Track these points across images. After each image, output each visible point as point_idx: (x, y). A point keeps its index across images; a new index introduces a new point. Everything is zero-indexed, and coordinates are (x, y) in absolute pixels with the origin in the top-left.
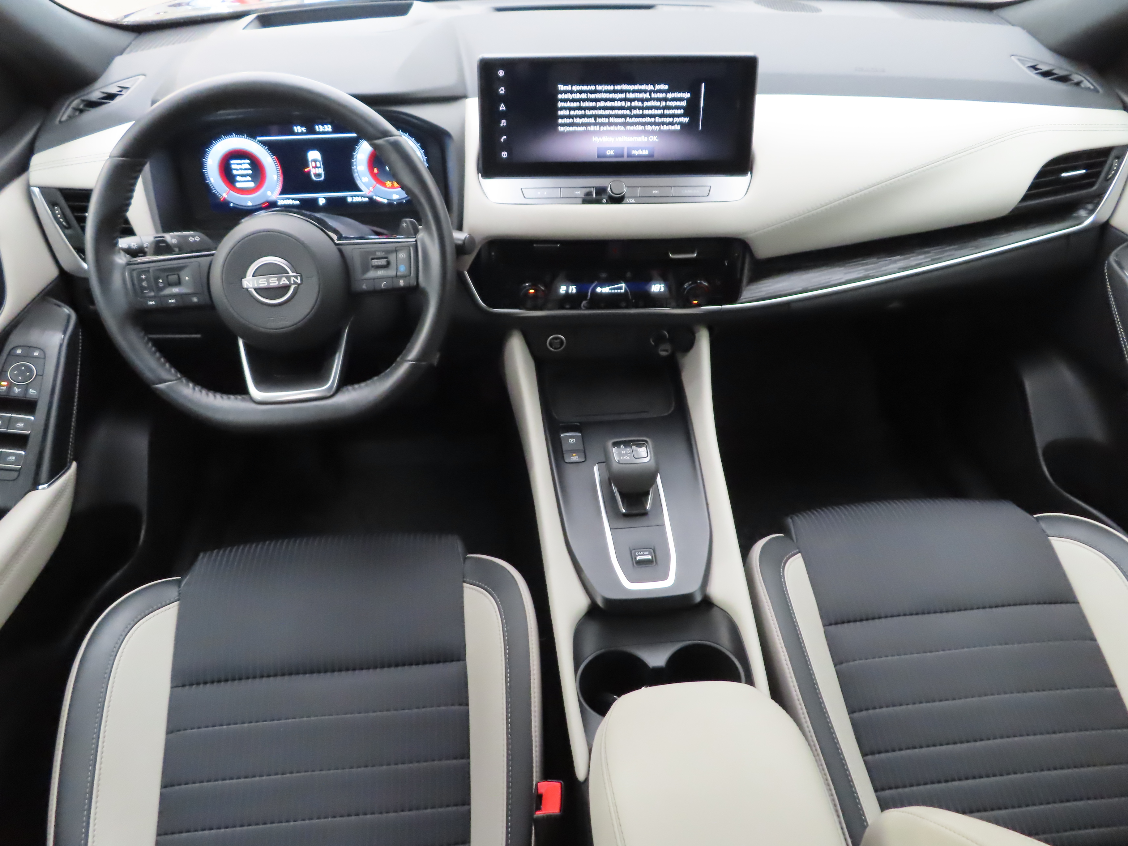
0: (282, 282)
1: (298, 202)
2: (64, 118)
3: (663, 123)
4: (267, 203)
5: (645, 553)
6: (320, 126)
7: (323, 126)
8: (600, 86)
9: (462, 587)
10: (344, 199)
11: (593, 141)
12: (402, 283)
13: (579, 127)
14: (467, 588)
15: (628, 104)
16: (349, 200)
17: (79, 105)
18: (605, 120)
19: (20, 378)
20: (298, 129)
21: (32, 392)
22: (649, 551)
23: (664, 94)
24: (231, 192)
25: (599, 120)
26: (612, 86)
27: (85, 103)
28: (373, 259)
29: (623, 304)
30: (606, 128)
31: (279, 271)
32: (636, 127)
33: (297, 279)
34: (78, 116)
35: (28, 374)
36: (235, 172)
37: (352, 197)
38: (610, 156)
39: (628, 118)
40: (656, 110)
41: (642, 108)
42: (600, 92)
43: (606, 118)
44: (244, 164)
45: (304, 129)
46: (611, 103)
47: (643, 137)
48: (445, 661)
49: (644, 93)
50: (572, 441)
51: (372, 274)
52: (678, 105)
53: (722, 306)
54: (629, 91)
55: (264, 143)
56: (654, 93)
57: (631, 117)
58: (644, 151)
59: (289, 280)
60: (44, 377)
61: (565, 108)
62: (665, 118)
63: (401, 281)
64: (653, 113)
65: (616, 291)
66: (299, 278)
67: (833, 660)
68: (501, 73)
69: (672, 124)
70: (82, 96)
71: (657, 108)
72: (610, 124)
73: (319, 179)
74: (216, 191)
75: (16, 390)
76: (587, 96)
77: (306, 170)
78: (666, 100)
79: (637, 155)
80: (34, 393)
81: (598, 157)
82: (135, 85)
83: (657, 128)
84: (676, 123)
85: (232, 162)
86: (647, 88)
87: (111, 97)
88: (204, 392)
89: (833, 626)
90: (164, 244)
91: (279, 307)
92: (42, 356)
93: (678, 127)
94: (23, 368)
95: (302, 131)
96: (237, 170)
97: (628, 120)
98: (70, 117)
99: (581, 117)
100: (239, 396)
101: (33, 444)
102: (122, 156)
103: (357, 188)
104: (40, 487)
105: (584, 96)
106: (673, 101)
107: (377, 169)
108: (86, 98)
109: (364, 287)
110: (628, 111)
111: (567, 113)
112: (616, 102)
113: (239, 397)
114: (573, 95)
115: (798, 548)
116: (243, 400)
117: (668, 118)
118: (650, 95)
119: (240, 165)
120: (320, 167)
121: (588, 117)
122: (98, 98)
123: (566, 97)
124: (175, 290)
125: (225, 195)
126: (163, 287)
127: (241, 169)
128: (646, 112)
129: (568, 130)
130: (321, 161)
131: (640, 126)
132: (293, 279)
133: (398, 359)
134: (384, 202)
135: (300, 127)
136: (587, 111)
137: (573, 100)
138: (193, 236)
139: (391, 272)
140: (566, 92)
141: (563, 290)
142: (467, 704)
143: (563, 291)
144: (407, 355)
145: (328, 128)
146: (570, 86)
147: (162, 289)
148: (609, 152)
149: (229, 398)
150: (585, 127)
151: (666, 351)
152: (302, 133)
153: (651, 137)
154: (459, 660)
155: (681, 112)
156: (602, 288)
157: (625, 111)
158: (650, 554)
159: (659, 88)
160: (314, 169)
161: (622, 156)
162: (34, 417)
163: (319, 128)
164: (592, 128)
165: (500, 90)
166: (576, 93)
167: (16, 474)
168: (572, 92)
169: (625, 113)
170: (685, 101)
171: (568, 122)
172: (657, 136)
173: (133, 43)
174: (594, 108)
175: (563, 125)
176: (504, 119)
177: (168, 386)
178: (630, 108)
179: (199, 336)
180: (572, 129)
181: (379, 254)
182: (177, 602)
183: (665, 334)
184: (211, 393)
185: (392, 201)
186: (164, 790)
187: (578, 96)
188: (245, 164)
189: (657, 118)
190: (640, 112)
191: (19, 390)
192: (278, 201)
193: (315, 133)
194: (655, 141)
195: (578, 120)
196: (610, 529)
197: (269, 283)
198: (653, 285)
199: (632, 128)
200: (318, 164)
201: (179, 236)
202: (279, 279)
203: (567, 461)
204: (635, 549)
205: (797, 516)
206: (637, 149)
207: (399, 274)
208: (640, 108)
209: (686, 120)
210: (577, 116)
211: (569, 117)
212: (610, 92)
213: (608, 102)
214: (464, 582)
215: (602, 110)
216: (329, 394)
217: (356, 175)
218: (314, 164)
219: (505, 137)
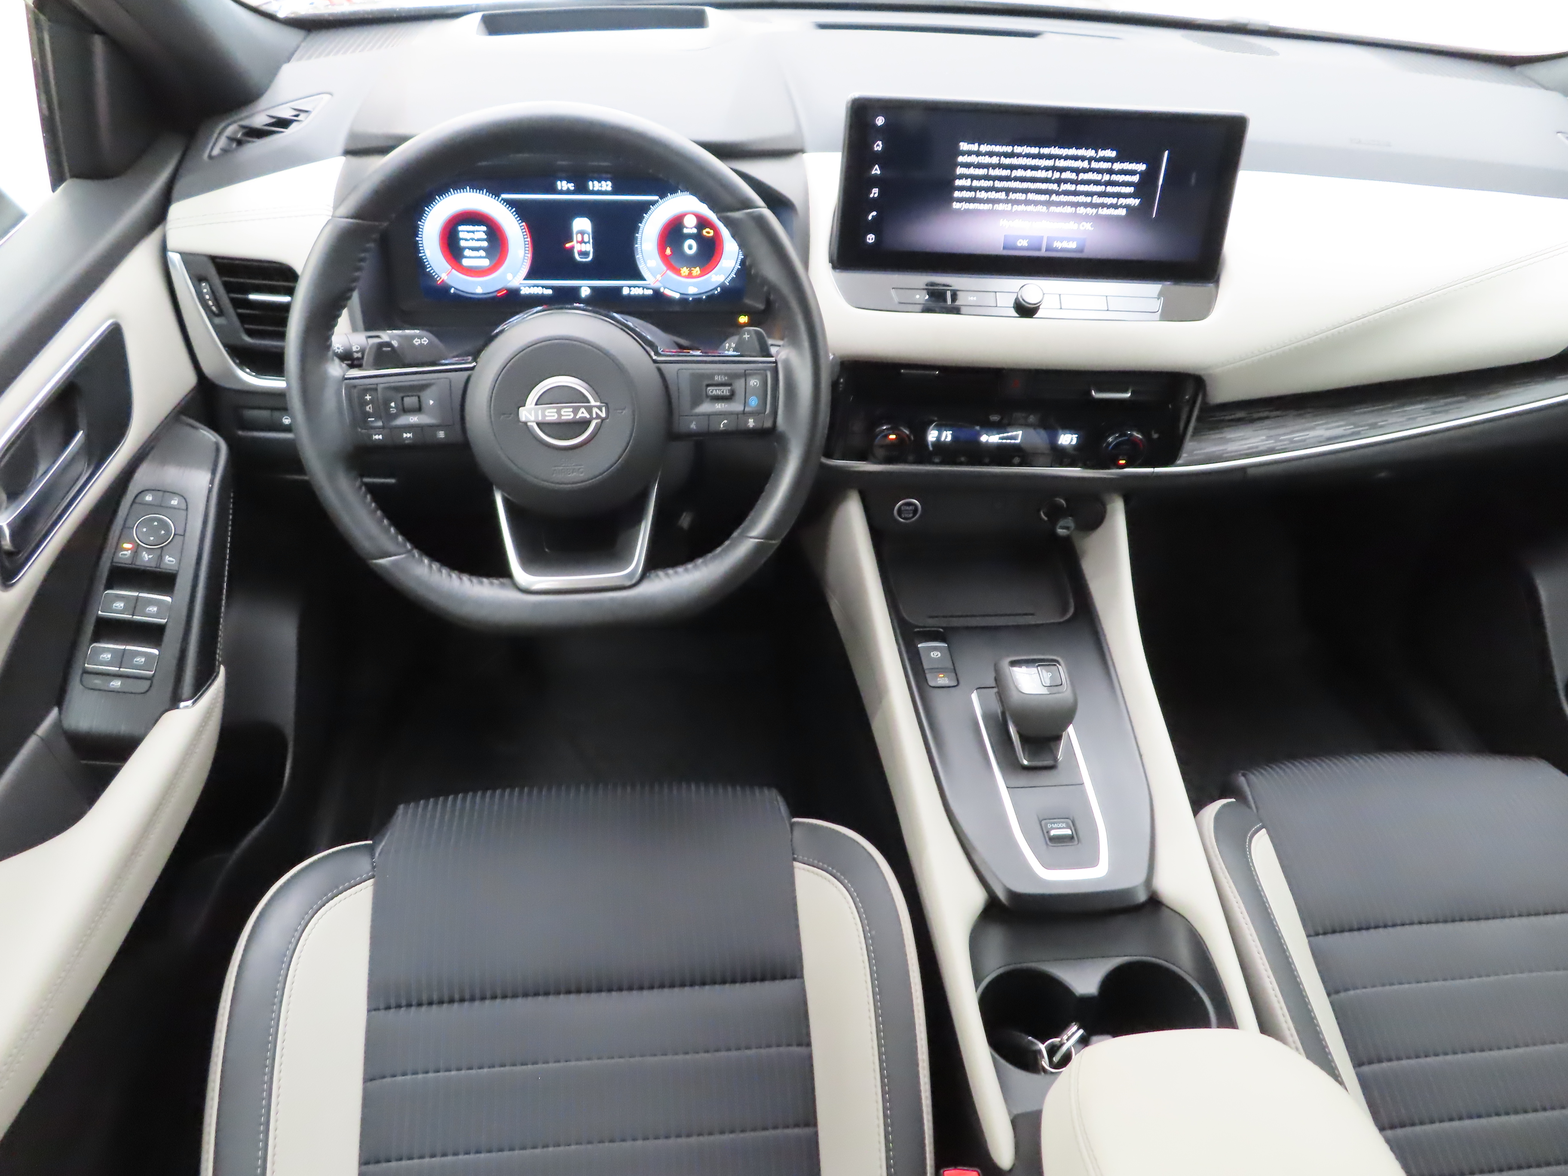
0: (579, 415)
1: (550, 292)
2: (216, 152)
3: (1103, 206)
4: (505, 291)
5: (1060, 825)
6: (596, 183)
7: (599, 182)
8: (1019, 147)
9: (792, 868)
10: (619, 289)
11: (1001, 225)
12: (751, 423)
13: (982, 205)
14: (799, 868)
15: (1057, 175)
16: (625, 291)
17: (236, 132)
18: (1020, 196)
19: (152, 538)
20: (563, 185)
21: (170, 561)
22: (1067, 824)
23: (1110, 164)
24: (454, 271)
25: (1012, 196)
26: (1037, 149)
27: (244, 131)
28: (708, 385)
29: (1017, 460)
30: (1021, 208)
31: (573, 397)
32: (1065, 208)
33: (602, 411)
34: (236, 149)
35: (163, 532)
36: (463, 243)
37: (630, 287)
38: (1022, 248)
39: (1054, 195)
40: (1095, 186)
41: (1076, 182)
42: (1019, 155)
43: (1023, 193)
44: (478, 233)
45: (571, 186)
46: (1033, 172)
47: (1072, 223)
48: (774, 978)
49: (1081, 160)
50: (936, 654)
51: (706, 408)
52: (1126, 180)
53: (1155, 469)
54: (1060, 157)
55: (510, 203)
56: (1095, 161)
57: (1058, 193)
58: (1071, 242)
59: (590, 413)
60: (186, 538)
61: (966, 177)
62: (1107, 198)
63: (750, 420)
64: (1090, 190)
65: (1008, 441)
66: (604, 409)
67: (1326, 988)
68: (880, 121)
69: (1115, 207)
70: (241, 119)
71: (1097, 183)
72: (1027, 202)
73: (584, 260)
74: (432, 269)
75: (146, 556)
76: (1000, 160)
77: (568, 245)
78: (1111, 172)
79: (1059, 248)
80: (173, 561)
81: (1004, 248)
82: (318, 106)
83: (1094, 211)
84: (1121, 206)
85: (460, 228)
86: (1085, 155)
87: (284, 123)
88: (445, 571)
89: (1321, 937)
90: (389, 349)
91: (571, 452)
92: (184, 506)
93: (1123, 212)
94: (156, 523)
95: (568, 188)
96: (466, 240)
97: (1054, 197)
98: (225, 151)
99: (987, 189)
100: (496, 579)
101: (172, 637)
102: (352, 217)
103: (638, 276)
104: (182, 704)
105: (995, 160)
106: (1121, 175)
107: (671, 250)
108: (246, 123)
109: (693, 426)
110: (1056, 185)
111: (966, 183)
112: (1040, 171)
113: (495, 581)
114: (980, 157)
115: (1261, 821)
116: (502, 585)
117: (1111, 199)
118: (1089, 164)
119: (472, 233)
120: (589, 242)
121: (998, 190)
122: (265, 123)
123: (969, 161)
124: (414, 419)
125: (444, 276)
126: (396, 413)
127: (472, 239)
128: (1081, 188)
129: (966, 208)
130: (591, 233)
131: (1069, 207)
132: (595, 410)
133: (735, 534)
134: (675, 298)
135: (565, 182)
136: (996, 182)
137: (979, 166)
138: (420, 338)
139: (736, 407)
140: (970, 153)
141: (932, 435)
142: (809, 1044)
143: (932, 437)
144: (750, 528)
145: (607, 186)
146: (977, 145)
147: (395, 416)
148: (1020, 243)
149: (481, 583)
150: (991, 205)
151: (1067, 528)
152: (568, 192)
153: (1084, 223)
154: (793, 977)
155: (1131, 190)
156: (989, 436)
157: (1052, 184)
158: (1068, 827)
159: (1102, 155)
160: (579, 244)
161: (1039, 249)
162: (172, 598)
163: (593, 185)
164: (1000, 207)
165: (875, 146)
166: (985, 156)
167: (145, 684)
168: (978, 154)
169: (1050, 188)
170: (1138, 175)
171: (967, 196)
172: (1092, 223)
173: (303, 44)
174: (1008, 179)
175: (960, 200)
176: (877, 188)
177: (395, 563)
178: (1059, 182)
179: (392, 481)
180: (972, 206)
181: (718, 379)
182: (372, 880)
183: (1061, 502)
184: (455, 573)
185: (685, 297)
186: (364, 1168)
187: (986, 160)
188: (480, 231)
189: (1095, 197)
190: (1072, 187)
191: (150, 556)
192: (521, 288)
193: (586, 191)
194: (1088, 230)
195: (982, 195)
196: (1007, 787)
197: (560, 415)
198: (1063, 435)
199: (1059, 209)
200: (586, 238)
201: (400, 336)
202: (576, 411)
203: (932, 684)
204: (1045, 819)
205: (1253, 774)
206: (1062, 240)
207: (747, 409)
208: (1072, 182)
209: (1135, 202)
210: (981, 189)
211: (970, 189)
212: (1034, 156)
213: (1029, 170)
214: (795, 860)
215: (1018, 182)
216: (628, 583)
217: (638, 256)
218: (579, 238)
219: (874, 213)
